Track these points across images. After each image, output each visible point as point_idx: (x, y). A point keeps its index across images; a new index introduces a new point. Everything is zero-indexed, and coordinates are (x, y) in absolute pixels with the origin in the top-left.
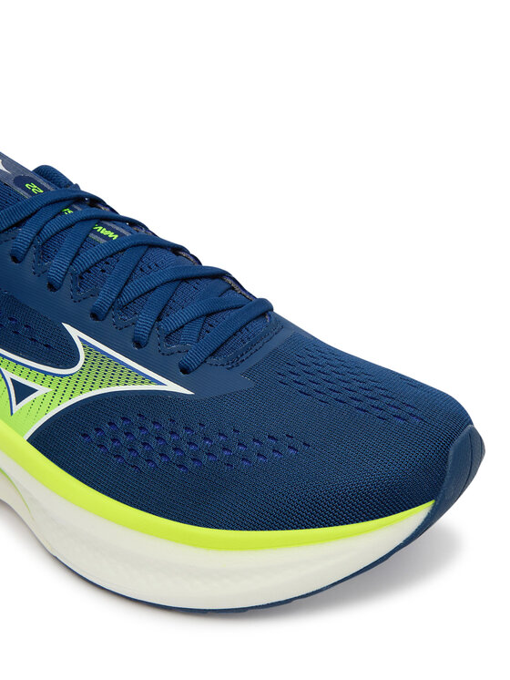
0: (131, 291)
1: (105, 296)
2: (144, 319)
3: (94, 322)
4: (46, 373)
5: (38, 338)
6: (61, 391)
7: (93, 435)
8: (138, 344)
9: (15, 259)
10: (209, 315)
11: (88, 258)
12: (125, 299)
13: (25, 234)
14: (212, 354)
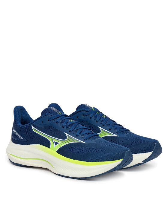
0: (76, 129)
1: (72, 129)
2: (78, 132)
3: (70, 132)
4: (61, 140)
5: (60, 135)
6: (63, 143)
7: (69, 149)
8: (77, 136)
9: (57, 123)
10: (89, 133)
11: (69, 123)
12: (75, 130)
13: (59, 119)
14: (89, 138)
